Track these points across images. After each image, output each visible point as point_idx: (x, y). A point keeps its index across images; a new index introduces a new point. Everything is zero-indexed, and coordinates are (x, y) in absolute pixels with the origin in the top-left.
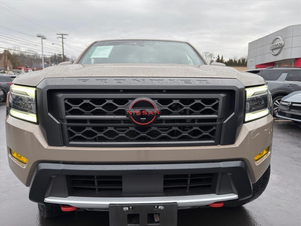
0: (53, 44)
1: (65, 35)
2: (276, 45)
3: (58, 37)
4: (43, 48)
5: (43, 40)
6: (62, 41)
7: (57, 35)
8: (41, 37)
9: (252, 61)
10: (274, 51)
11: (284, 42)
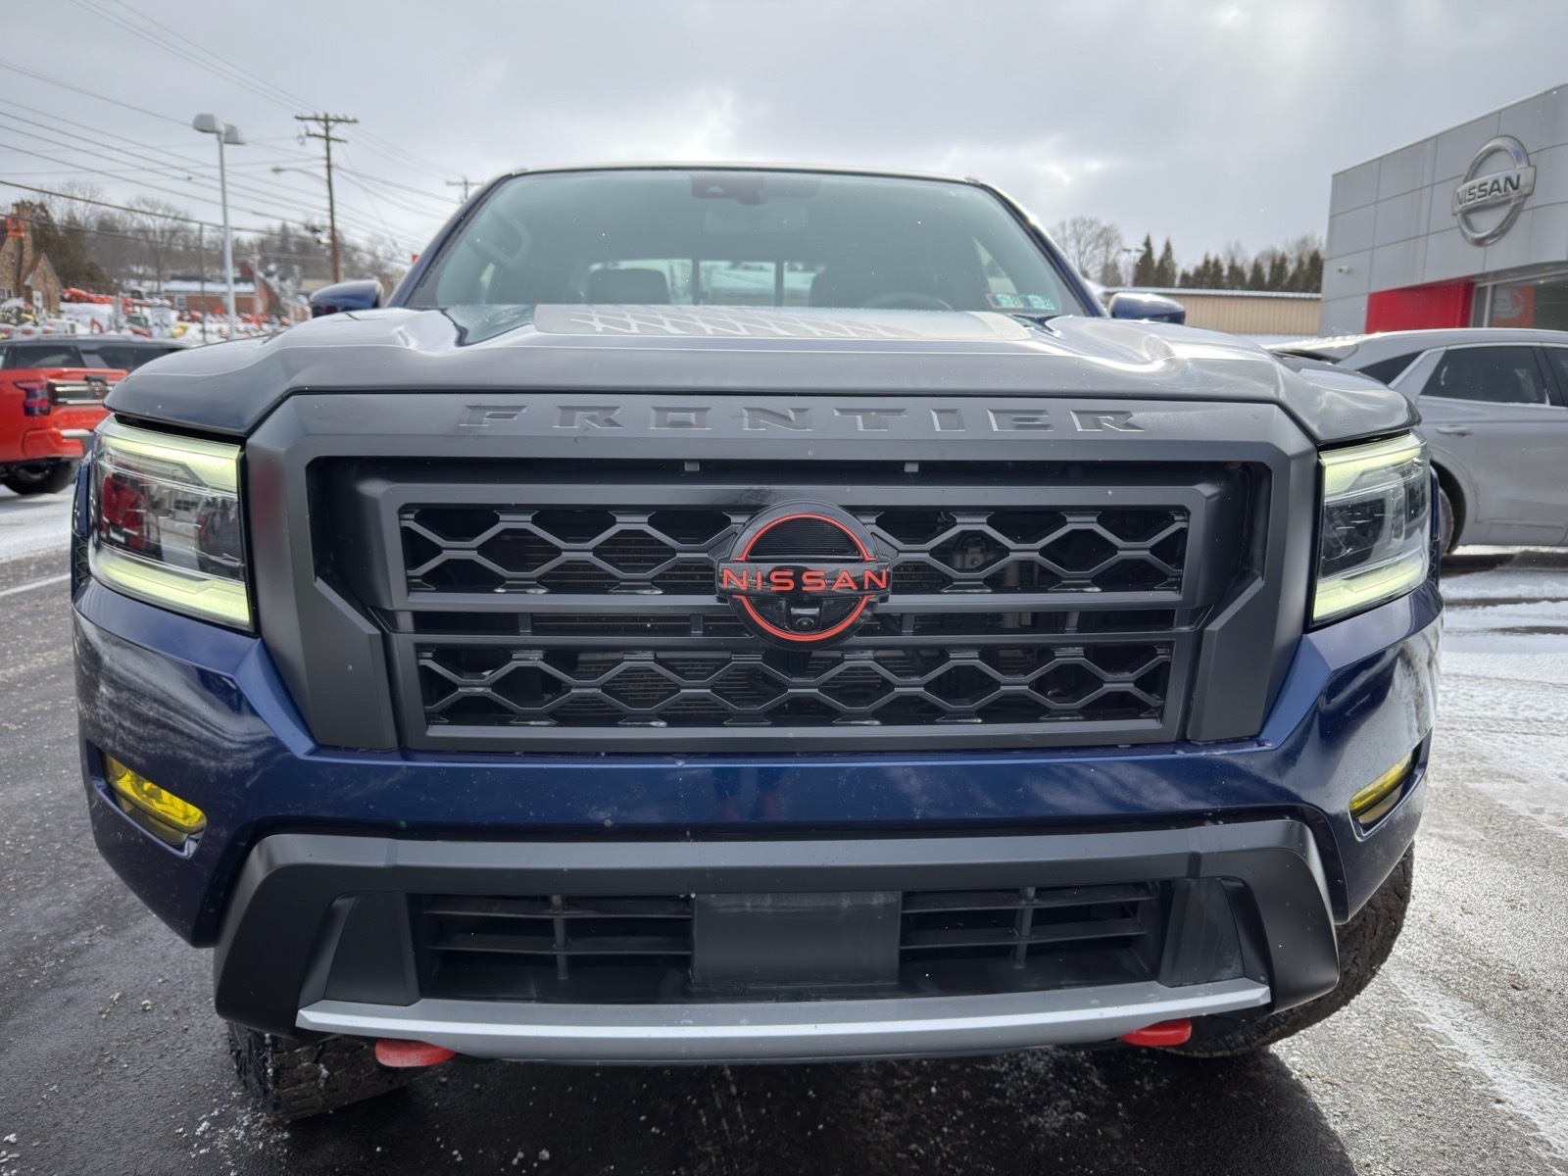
0: (277, 170)
1: (338, 121)
2: (1488, 187)
3: (303, 132)
4: (228, 188)
5: (227, 147)
6: (325, 154)
7: (299, 122)
8: (213, 136)
9: (1349, 272)
10: (1474, 218)
11: (1531, 171)
